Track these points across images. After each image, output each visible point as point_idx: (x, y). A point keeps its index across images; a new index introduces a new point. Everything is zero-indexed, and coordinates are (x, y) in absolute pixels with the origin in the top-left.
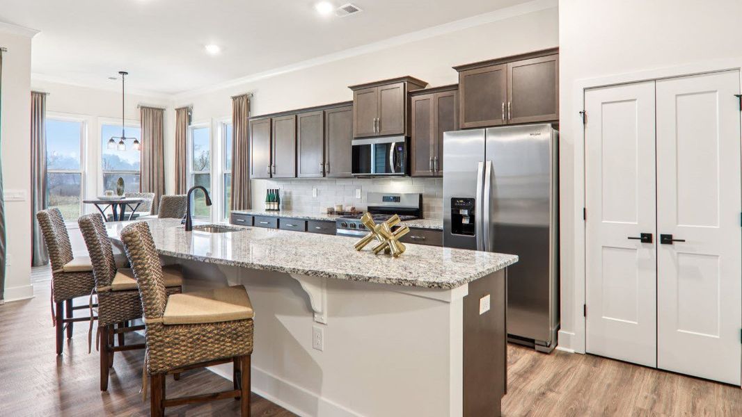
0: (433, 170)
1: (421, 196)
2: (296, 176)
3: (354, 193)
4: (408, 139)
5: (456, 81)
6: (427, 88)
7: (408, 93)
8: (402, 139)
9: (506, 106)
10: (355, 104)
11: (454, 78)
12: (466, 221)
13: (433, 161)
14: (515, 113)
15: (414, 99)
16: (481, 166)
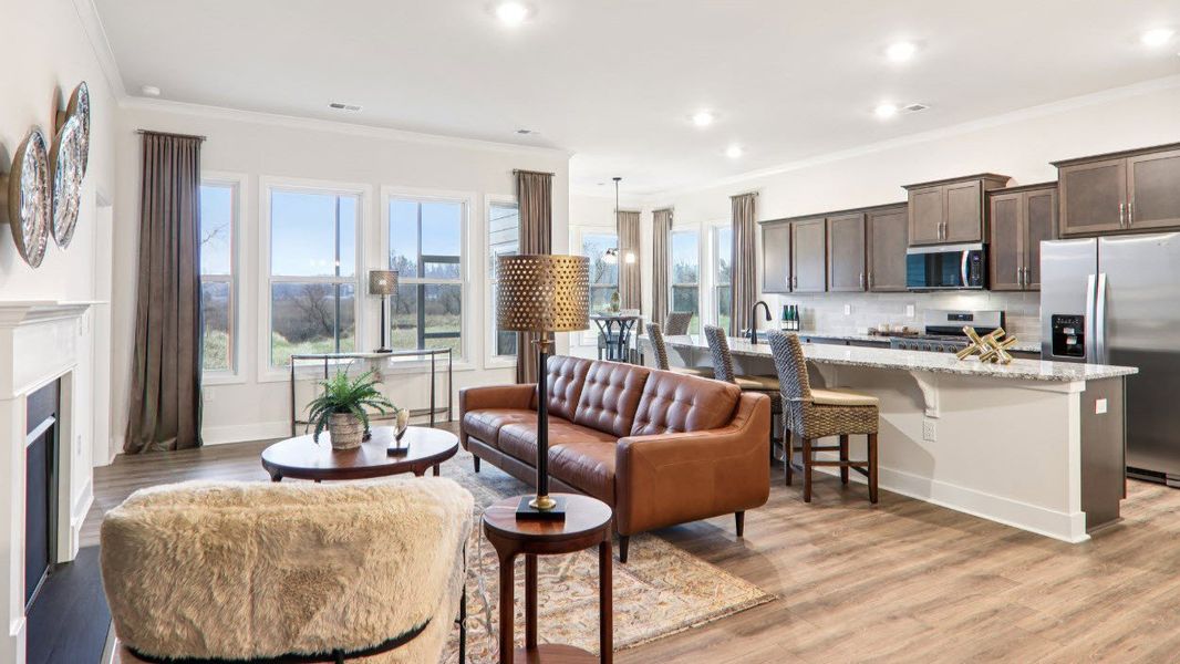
0: (1022, 282)
1: (1003, 314)
2: (826, 290)
3: (904, 310)
4: (987, 247)
5: (1055, 179)
6: (1009, 185)
7: (986, 192)
8: (979, 247)
9: (1126, 209)
10: (910, 206)
11: (1052, 175)
12: (1071, 342)
13: (1022, 272)
14: (1139, 216)
15: (994, 199)
16: (1092, 279)
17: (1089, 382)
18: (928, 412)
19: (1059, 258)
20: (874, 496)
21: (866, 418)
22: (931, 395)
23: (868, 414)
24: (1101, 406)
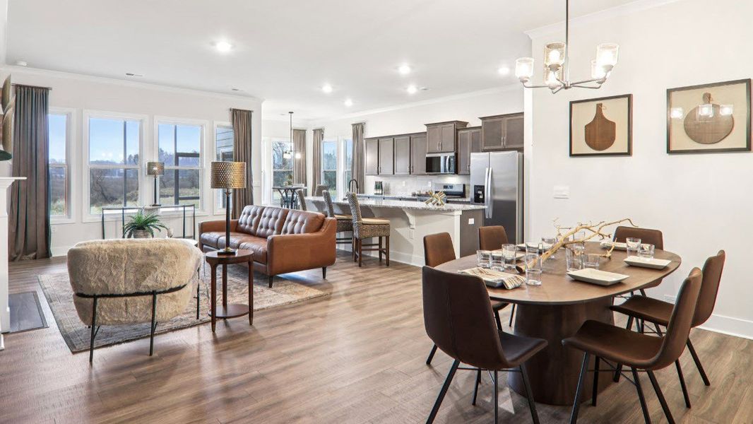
1: (464, 186)
4: (456, 154)
5: (481, 125)
6: (468, 126)
7: (456, 129)
8: (453, 154)
9: (503, 139)
12: (481, 197)
14: (508, 143)
15: (460, 132)
16: (487, 169)
17: (463, 211)
18: (411, 227)
19: (477, 160)
20: (388, 263)
21: (384, 229)
22: (412, 219)
23: (386, 228)
24: (471, 221)
